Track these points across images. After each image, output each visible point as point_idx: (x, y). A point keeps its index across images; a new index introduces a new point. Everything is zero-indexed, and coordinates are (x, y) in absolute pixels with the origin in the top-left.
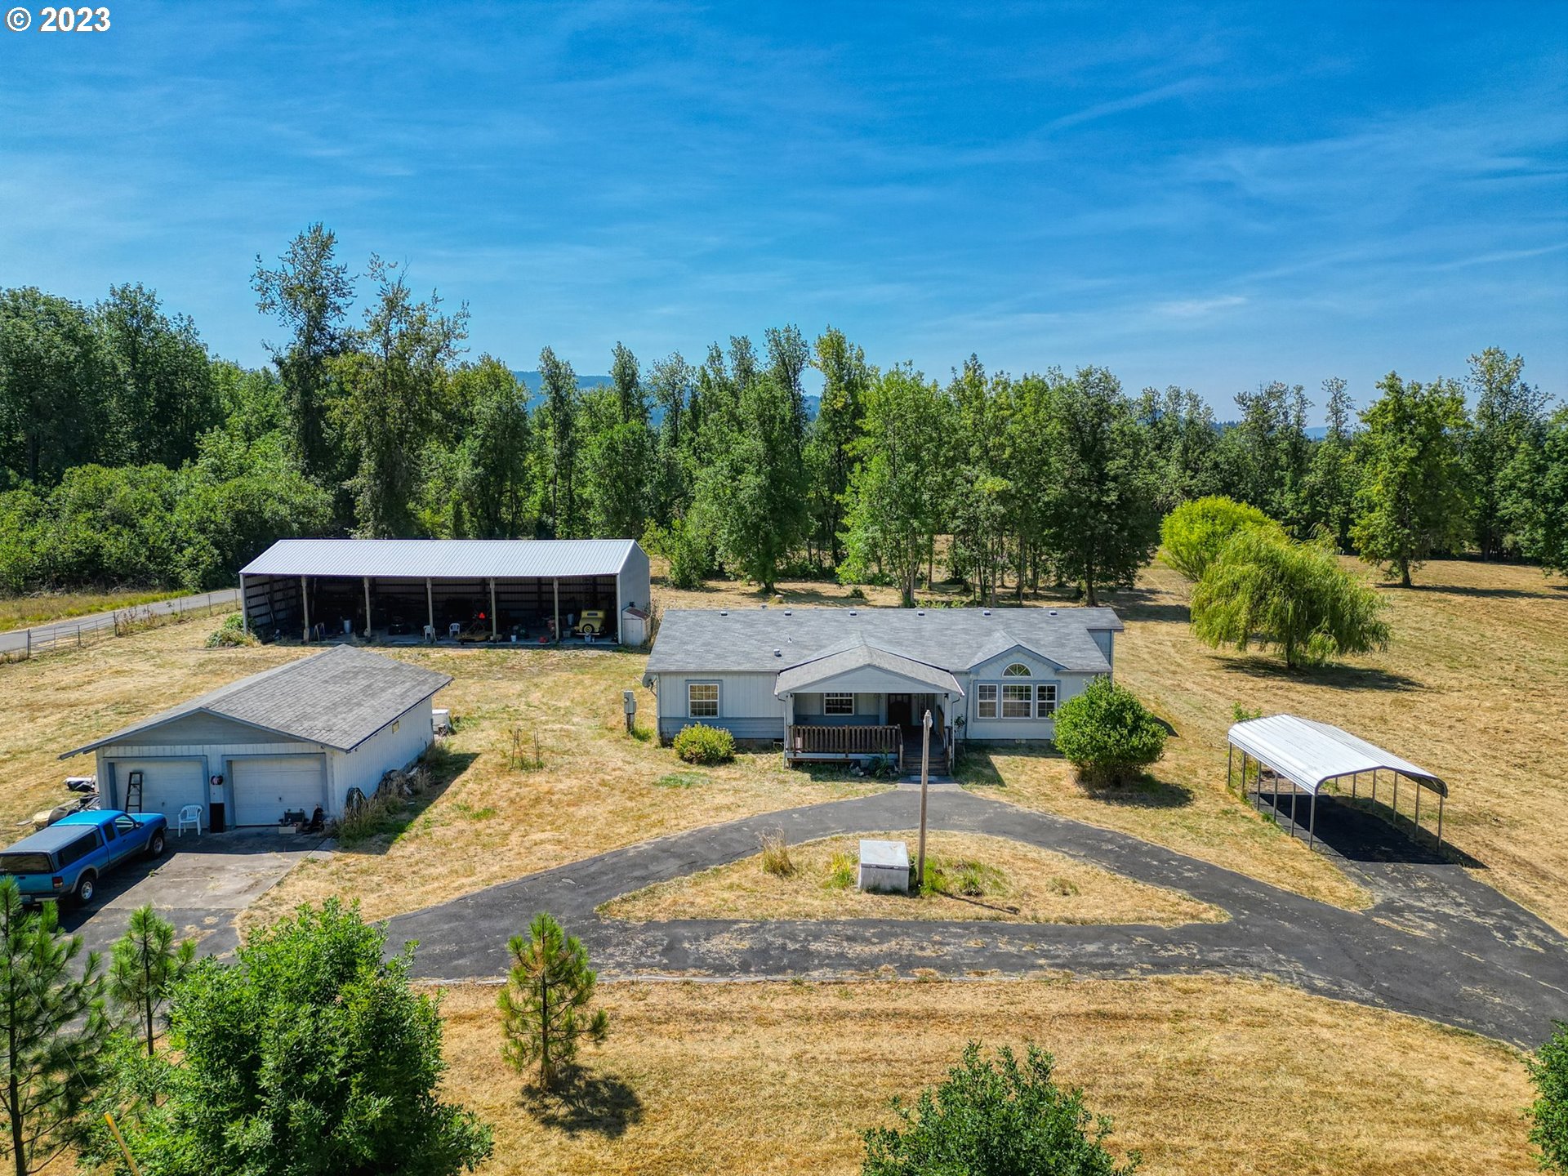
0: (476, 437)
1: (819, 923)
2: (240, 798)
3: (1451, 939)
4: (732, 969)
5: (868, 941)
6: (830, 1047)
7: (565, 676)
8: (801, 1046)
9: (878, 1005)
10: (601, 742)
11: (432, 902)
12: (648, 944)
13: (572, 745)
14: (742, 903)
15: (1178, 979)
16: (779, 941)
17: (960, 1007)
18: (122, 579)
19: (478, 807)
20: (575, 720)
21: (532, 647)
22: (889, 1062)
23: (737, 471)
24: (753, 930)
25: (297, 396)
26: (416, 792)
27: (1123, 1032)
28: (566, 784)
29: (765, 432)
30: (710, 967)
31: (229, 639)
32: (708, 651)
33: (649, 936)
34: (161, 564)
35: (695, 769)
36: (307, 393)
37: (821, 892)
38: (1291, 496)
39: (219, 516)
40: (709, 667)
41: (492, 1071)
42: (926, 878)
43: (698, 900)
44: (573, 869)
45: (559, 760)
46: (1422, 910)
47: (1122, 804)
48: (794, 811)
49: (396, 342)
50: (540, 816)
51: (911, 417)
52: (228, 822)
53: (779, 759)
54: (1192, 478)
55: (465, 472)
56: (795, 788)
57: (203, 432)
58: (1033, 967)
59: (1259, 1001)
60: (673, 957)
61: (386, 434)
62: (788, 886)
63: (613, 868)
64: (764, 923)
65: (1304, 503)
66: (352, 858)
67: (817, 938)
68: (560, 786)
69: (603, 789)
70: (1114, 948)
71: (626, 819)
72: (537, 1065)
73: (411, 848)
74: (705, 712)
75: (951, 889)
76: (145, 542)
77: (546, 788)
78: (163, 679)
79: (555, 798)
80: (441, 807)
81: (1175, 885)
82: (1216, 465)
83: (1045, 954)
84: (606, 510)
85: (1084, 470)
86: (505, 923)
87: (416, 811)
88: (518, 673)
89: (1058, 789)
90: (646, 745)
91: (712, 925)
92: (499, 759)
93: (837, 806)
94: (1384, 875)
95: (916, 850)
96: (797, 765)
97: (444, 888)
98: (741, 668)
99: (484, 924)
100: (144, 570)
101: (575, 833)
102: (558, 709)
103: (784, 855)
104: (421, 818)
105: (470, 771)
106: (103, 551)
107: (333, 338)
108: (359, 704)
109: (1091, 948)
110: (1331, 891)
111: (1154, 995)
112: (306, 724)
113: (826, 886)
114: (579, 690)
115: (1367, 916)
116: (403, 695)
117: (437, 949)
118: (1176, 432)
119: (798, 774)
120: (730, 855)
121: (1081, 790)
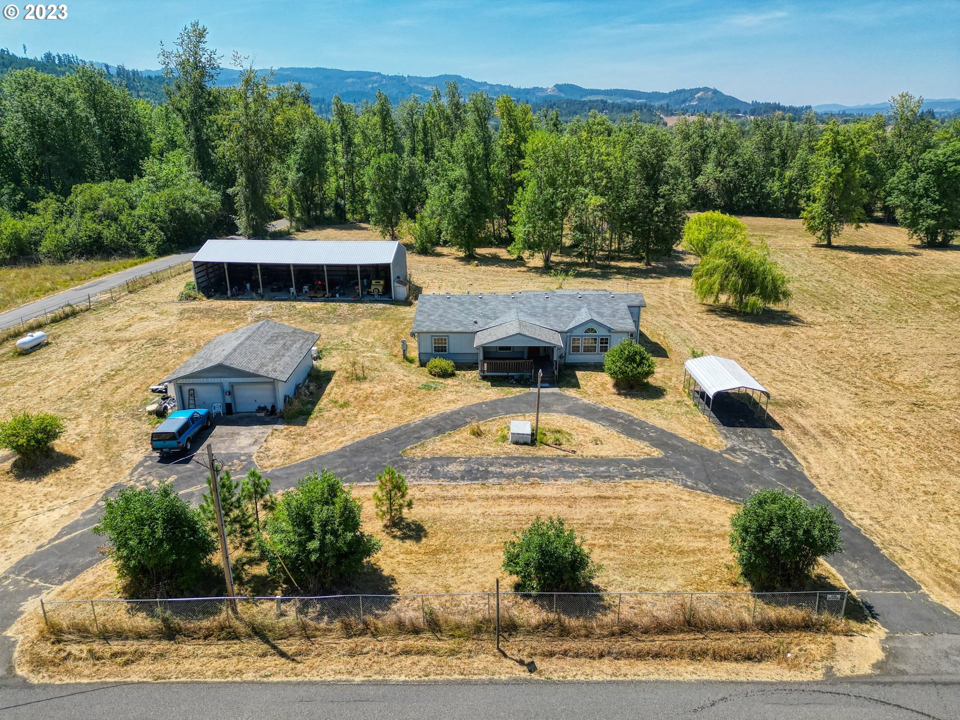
0: (297, 153)
1: (493, 458)
2: (237, 401)
3: (752, 464)
4: (458, 478)
5: (512, 466)
6: (495, 510)
7: (369, 321)
8: (484, 510)
9: (514, 493)
10: (392, 364)
11: (332, 449)
12: (424, 468)
13: (377, 366)
14: (461, 449)
15: (633, 482)
16: (476, 467)
17: (546, 494)
18: (115, 251)
19: (341, 402)
20: (377, 350)
21: (348, 302)
22: (517, 515)
23: (453, 187)
24: (466, 462)
25: (192, 132)
26: (311, 393)
27: (607, 504)
28: (379, 388)
29: (468, 165)
30: (449, 478)
31: (190, 296)
32: (442, 320)
33: (424, 464)
34: (134, 242)
35: (437, 380)
36: (198, 130)
37: (494, 444)
38: (777, 183)
39: (161, 212)
40: (443, 329)
41: (370, 520)
42: (538, 438)
43: (443, 448)
44: (388, 433)
45: (373, 375)
46: (745, 450)
47: (631, 398)
48: (483, 403)
49: (252, 105)
50: (370, 406)
51: (551, 162)
52: (234, 411)
53: (475, 374)
54: (721, 172)
55: (292, 176)
56: (484, 390)
57: (143, 159)
58: (577, 477)
59: (663, 491)
60: (434, 474)
61: (250, 161)
62: (480, 441)
63: (405, 433)
64: (470, 458)
65: (785, 187)
66: (292, 428)
67: (491, 465)
68: (376, 390)
69: (396, 391)
70: (611, 469)
71: (408, 408)
72: (388, 517)
73: (316, 423)
74: (440, 350)
75: (549, 442)
76: (124, 229)
77: (369, 391)
78: (166, 323)
79: (375, 396)
80: (324, 402)
81: (644, 439)
82: (736, 163)
83: (583, 472)
84: (377, 205)
85: (646, 191)
86: (364, 459)
87: (314, 404)
88: (343, 319)
89: (605, 390)
90: (413, 366)
91: (449, 460)
92: (344, 374)
93: (502, 400)
94: (735, 434)
95: (535, 425)
96: (484, 378)
97: (335, 442)
98: (458, 330)
99: (355, 459)
100: (126, 246)
101: (386, 415)
102: (368, 343)
103: (478, 427)
104: (317, 408)
105: (333, 381)
106: (102, 236)
107: (209, 94)
108: (283, 355)
109: (602, 469)
110: (711, 441)
111: (623, 489)
112: (265, 369)
113: (496, 441)
114: (376, 331)
115: (720, 455)
116: (301, 348)
117: (339, 470)
118: (714, 142)
119: (485, 382)
120: (455, 427)
121: (614, 391)
